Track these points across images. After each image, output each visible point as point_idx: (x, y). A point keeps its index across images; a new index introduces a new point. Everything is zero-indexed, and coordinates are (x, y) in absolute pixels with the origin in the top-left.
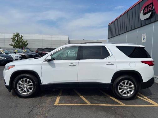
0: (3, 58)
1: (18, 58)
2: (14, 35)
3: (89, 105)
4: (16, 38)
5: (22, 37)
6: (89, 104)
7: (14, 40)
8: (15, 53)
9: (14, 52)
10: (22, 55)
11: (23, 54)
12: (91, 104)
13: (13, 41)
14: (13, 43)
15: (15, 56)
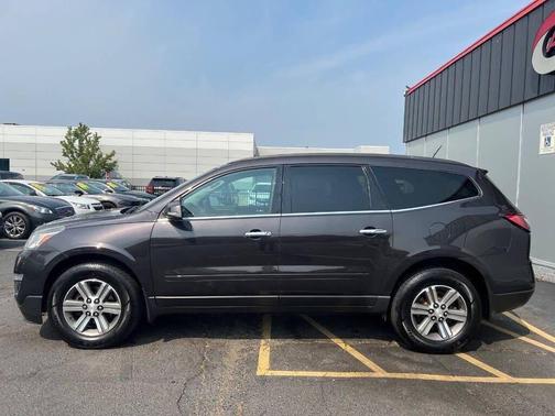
0: (43, 211)
1: (92, 210)
2: (70, 134)
3: (383, 376)
4: (77, 143)
5: (97, 138)
6: (380, 373)
7: (68, 148)
8: (81, 193)
9: (77, 192)
10: (103, 202)
11: (106, 198)
12: (388, 375)
13: (65, 155)
14: (65, 161)
15: (83, 206)
